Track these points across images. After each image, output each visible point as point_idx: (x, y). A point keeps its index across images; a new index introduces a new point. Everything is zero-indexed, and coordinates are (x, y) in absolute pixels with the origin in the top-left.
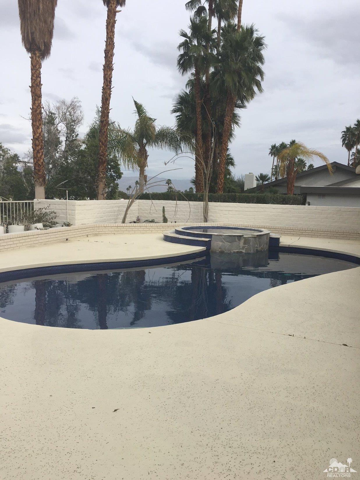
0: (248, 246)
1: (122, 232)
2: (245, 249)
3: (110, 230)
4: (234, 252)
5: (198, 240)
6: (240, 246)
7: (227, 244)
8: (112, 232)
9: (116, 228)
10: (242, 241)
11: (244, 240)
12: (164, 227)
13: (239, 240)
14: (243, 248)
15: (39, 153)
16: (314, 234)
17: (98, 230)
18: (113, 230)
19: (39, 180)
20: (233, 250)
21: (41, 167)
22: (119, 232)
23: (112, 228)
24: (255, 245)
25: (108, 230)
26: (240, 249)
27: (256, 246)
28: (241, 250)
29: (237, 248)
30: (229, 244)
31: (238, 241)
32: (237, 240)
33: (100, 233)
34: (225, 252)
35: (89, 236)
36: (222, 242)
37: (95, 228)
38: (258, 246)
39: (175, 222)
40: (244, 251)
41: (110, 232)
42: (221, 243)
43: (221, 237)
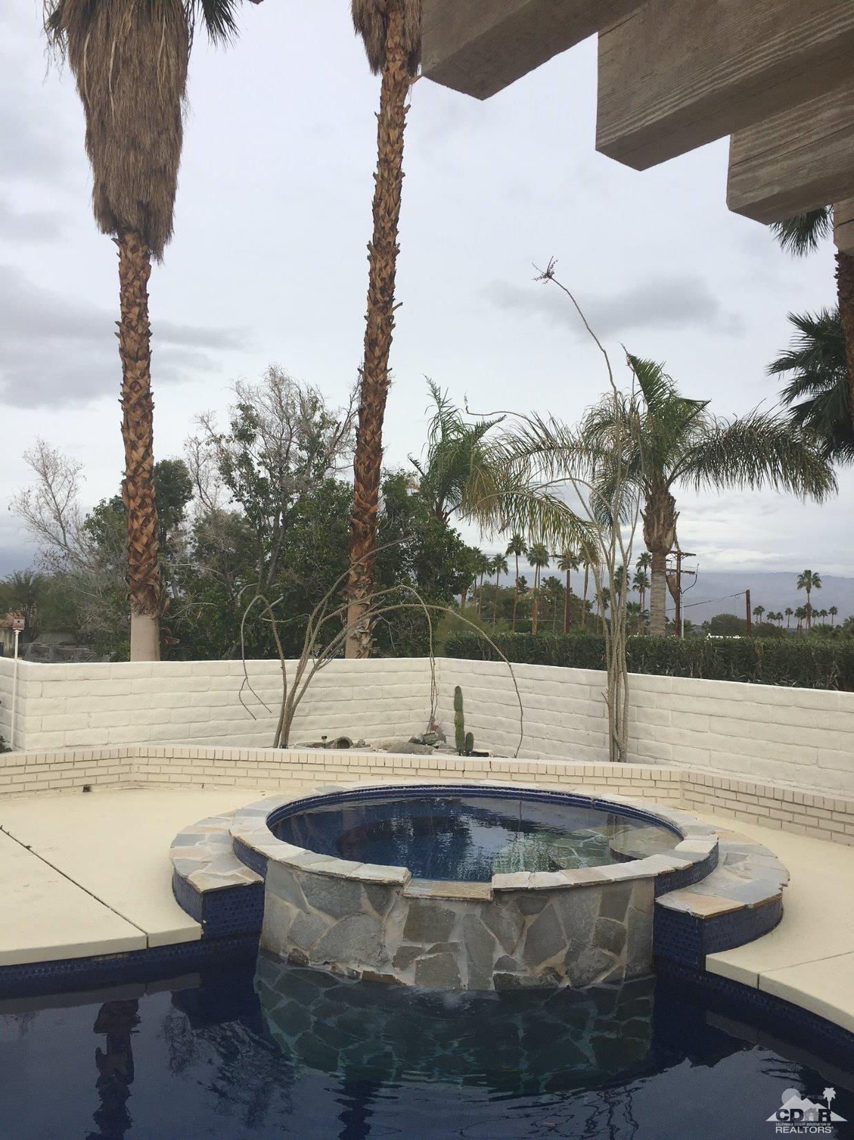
0: (430, 952)
1: (230, 781)
2: (413, 967)
3: (186, 770)
4: (354, 977)
6: (382, 946)
7: (321, 922)
8: (195, 779)
9: (210, 763)
10: (398, 917)
11: (406, 911)
12: (396, 771)
13: (381, 908)
14: (403, 958)
15: (137, 518)
17: (144, 769)
18: (199, 771)
19: (136, 597)
20: (346, 961)
21: (144, 557)
22: (221, 778)
23: (196, 762)
24: (492, 949)
25: (178, 770)
26: (384, 961)
27: (499, 953)
28: (388, 970)
29: (369, 956)
30: (330, 921)
31: (375, 913)
32: (366, 904)
33: (151, 778)
34: (310, 965)
35: (94, 789)
37: (136, 761)
38: (517, 957)
40: (407, 978)
41: (187, 779)
42: (294, 911)
43: (295, 877)
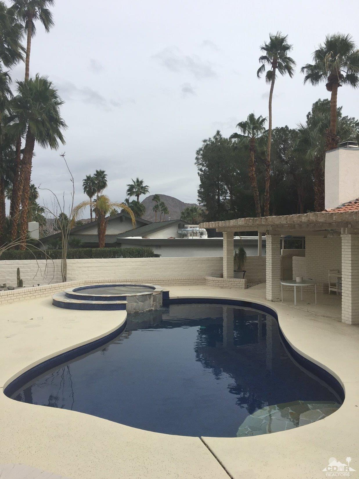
0: (156, 303)
4: (147, 311)
5: (116, 304)
6: (150, 305)
7: (141, 303)
10: (152, 299)
13: (150, 298)
14: (153, 306)
16: (170, 283)
20: (145, 309)
26: (151, 307)
29: (149, 307)
30: (142, 303)
31: (149, 300)
32: (148, 298)
34: (139, 312)
36: (136, 302)
39: (39, 285)
40: (153, 309)
42: (135, 304)
43: (135, 298)
